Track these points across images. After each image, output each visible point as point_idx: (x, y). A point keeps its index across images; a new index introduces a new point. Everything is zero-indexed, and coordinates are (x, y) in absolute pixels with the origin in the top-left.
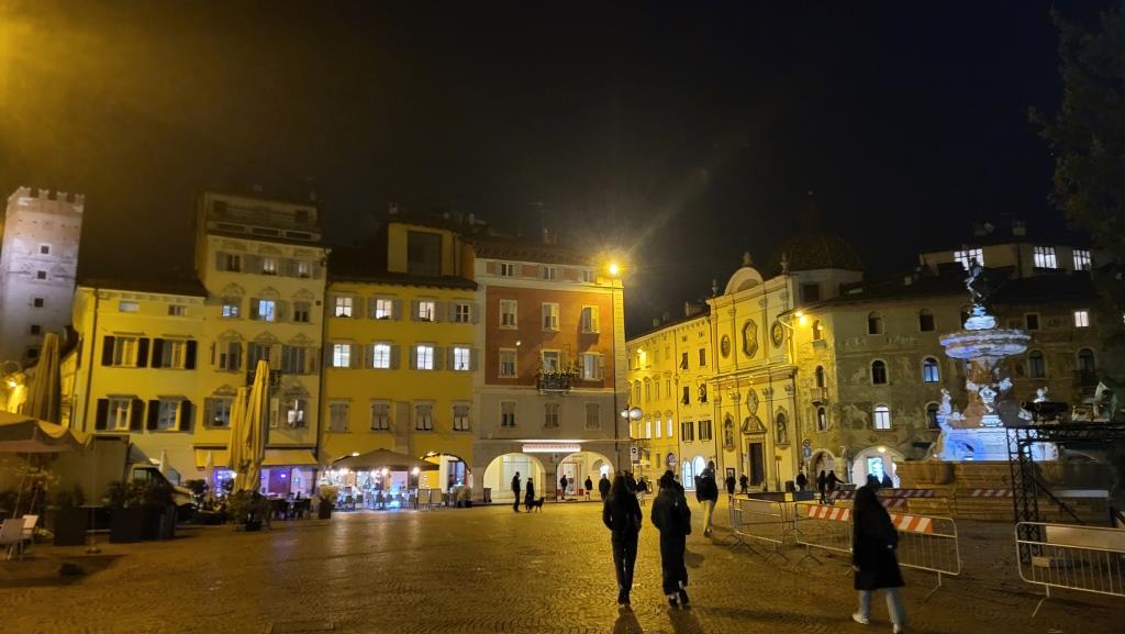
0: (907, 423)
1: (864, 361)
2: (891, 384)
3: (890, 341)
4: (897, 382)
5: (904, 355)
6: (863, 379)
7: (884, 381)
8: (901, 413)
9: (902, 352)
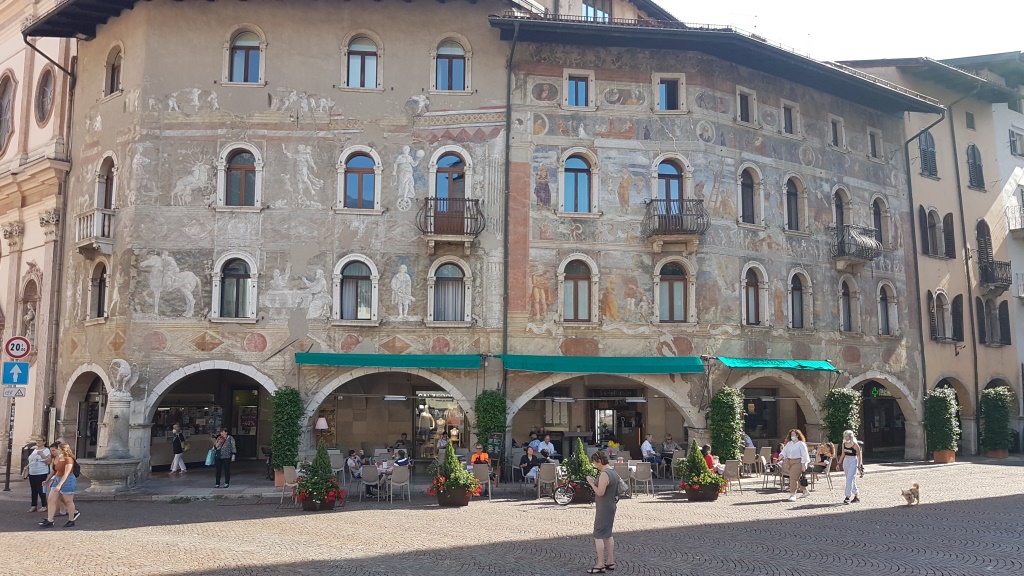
0: (290, 304)
1: (209, 146)
2: (266, 208)
3: (275, 101)
4: (279, 203)
5: (305, 141)
6: (200, 193)
7: (248, 200)
8: (280, 280)
9: (299, 134)
